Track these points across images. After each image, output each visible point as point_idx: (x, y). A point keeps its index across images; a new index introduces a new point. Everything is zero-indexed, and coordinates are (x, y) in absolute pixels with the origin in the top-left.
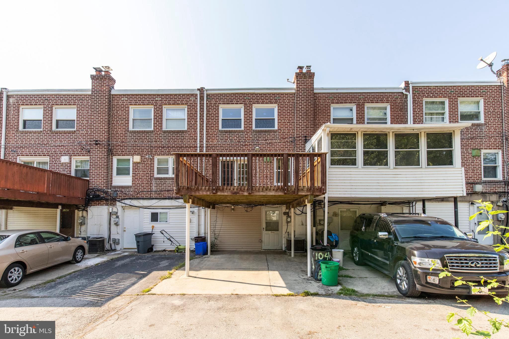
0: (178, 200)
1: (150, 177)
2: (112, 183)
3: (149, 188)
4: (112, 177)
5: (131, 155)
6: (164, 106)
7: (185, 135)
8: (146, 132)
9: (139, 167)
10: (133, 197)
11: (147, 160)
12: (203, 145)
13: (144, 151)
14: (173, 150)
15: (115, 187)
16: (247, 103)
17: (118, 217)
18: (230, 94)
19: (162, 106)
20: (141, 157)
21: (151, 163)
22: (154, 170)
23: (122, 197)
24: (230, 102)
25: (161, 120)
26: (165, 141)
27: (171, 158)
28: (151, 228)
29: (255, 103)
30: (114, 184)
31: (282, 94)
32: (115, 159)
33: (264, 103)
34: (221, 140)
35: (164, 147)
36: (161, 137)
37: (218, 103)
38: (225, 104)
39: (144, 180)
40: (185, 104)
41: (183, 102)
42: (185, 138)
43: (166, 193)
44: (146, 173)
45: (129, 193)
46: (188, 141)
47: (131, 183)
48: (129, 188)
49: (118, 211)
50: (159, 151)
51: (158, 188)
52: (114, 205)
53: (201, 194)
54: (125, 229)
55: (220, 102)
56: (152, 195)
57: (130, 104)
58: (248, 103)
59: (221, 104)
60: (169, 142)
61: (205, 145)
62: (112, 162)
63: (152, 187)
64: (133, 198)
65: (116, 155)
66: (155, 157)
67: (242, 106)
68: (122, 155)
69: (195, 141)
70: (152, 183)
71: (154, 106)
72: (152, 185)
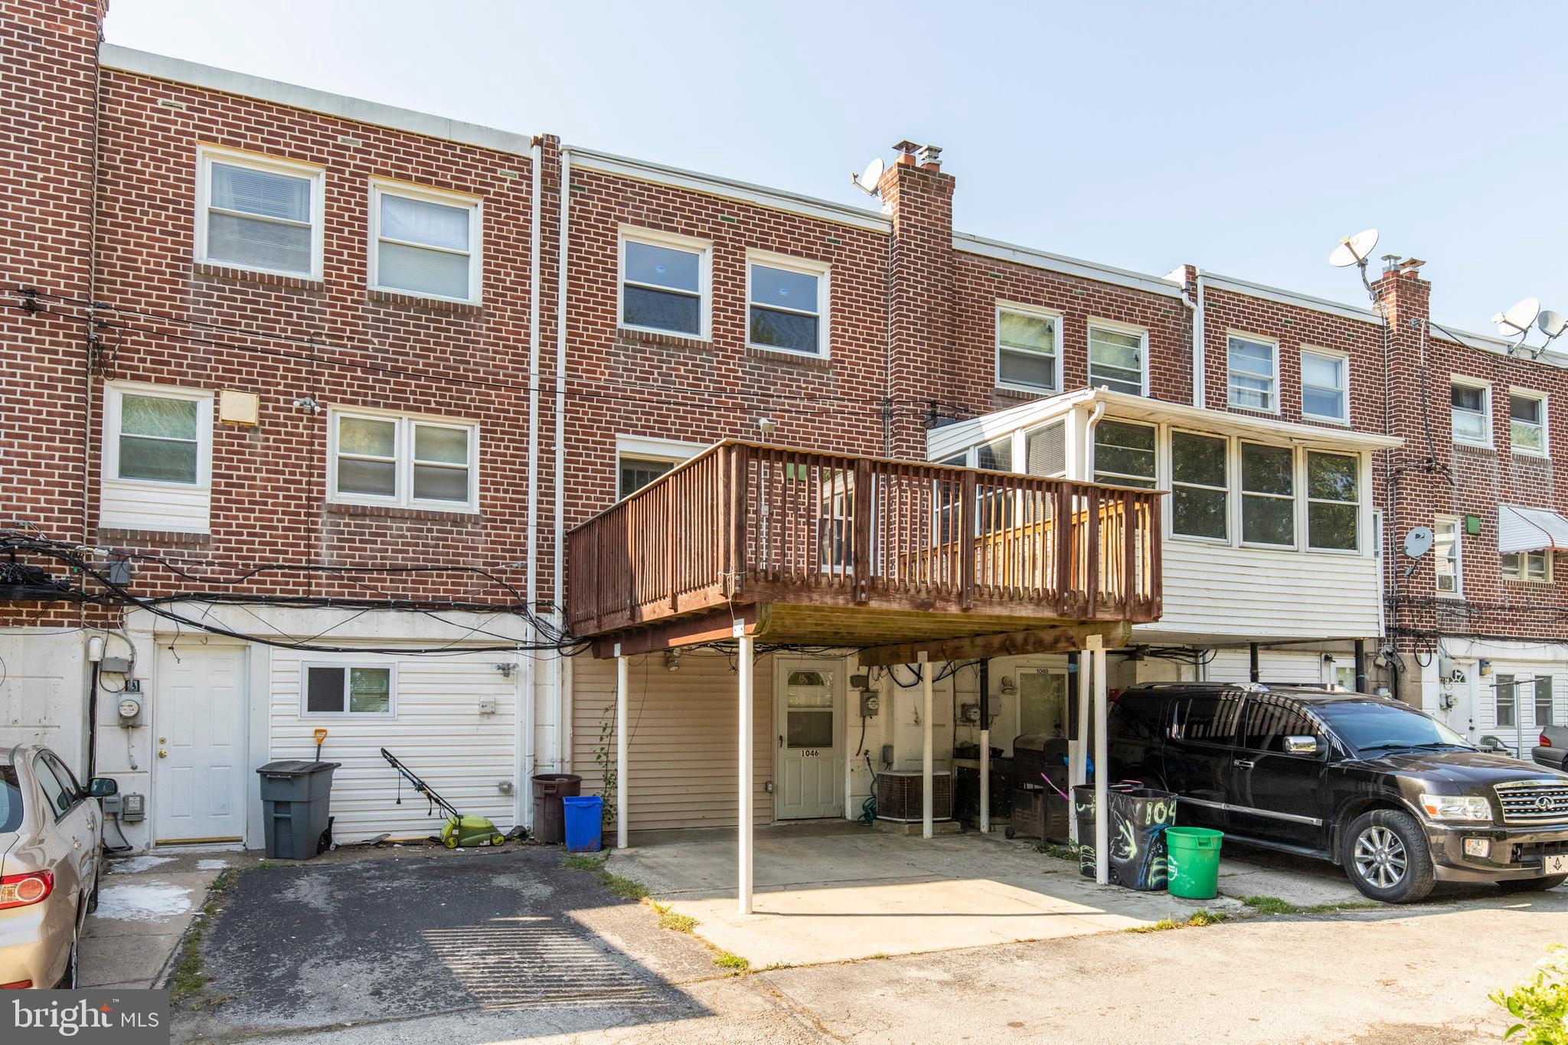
0: (440, 614)
1: (309, 499)
2: (97, 516)
3: (302, 553)
4: (98, 483)
5: (206, 385)
6: (373, 180)
7: (473, 327)
8: (288, 285)
9: (249, 446)
10: (217, 588)
11: (291, 418)
12: (555, 381)
13: (274, 376)
14: (417, 386)
15: (115, 536)
16: (724, 238)
17: (133, 687)
18: (665, 190)
19: (366, 176)
20: (262, 399)
21: (313, 436)
22: (324, 468)
23: (154, 586)
24: (663, 220)
25: (360, 242)
26: (380, 343)
27: (405, 421)
28: (313, 742)
29: (755, 245)
30: (108, 519)
31: (848, 230)
32: (114, 394)
33: (785, 251)
34: (624, 369)
35: (375, 369)
36: (360, 318)
37: (616, 217)
38: (642, 223)
39: (276, 512)
40: (477, 191)
41: (465, 180)
42: (473, 342)
43: (384, 580)
44: (286, 481)
45: (196, 571)
46: (487, 358)
47: (207, 521)
48: (195, 544)
49: (133, 655)
50: (350, 385)
51: (347, 556)
52: (115, 626)
53: (818, 604)
54: (164, 748)
55: (623, 212)
56: (317, 585)
57: (202, 137)
58: (731, 240)
59: (625, 220)
60: (399, 347)
61: (561, 386)
62: (101, 407)
63: (314, 546)
64: (217, 597)
65: (123, 376)
66: (331, 407)
67: (707, 245)
68: (159, 381)
69: (521, 358)
70: (315, 531)
71: (329, 169)
72: (317, 539)
